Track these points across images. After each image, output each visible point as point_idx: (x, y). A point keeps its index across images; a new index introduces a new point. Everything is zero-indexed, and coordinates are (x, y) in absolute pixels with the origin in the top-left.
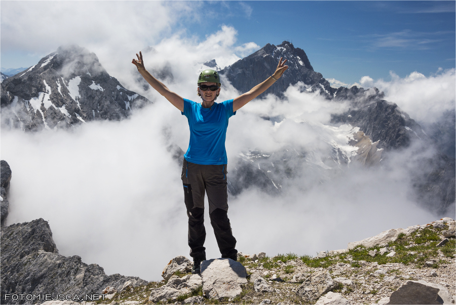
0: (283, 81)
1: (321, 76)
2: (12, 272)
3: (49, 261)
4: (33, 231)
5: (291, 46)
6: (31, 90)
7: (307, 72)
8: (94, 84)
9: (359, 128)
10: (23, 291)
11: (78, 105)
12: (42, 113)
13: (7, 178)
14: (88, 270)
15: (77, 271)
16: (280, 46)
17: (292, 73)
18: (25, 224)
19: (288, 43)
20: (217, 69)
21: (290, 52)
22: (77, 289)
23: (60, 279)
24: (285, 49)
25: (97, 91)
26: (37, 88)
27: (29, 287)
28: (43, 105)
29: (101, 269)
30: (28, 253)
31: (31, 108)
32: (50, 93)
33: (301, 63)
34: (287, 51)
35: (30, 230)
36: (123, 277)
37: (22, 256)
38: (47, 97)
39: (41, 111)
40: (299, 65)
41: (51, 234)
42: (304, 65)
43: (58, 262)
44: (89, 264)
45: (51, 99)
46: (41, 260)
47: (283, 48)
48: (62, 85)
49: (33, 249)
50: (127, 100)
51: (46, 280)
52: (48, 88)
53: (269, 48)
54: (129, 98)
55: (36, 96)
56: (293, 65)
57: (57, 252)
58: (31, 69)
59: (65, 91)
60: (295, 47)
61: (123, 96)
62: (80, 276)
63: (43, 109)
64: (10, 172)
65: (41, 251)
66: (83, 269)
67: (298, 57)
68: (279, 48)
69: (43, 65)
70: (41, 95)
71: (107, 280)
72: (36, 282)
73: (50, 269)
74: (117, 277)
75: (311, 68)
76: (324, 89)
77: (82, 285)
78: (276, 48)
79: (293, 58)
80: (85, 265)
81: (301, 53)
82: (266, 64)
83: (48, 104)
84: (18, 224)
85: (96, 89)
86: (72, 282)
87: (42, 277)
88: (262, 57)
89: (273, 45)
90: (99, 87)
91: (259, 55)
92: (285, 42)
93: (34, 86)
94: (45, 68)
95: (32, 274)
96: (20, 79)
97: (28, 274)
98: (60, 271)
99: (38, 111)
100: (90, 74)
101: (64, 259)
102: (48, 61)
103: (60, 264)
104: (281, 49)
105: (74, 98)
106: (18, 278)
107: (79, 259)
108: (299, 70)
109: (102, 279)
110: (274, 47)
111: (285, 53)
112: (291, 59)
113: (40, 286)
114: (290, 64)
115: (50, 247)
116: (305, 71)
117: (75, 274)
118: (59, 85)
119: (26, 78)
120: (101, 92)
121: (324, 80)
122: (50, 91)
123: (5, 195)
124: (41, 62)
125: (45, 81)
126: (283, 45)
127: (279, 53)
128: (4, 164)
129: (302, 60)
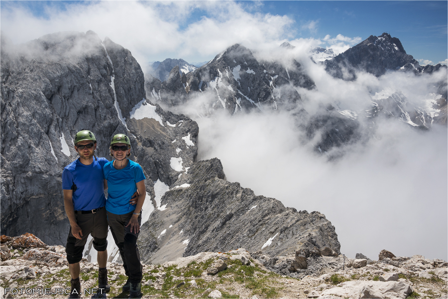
0: (382, 63)
1: (412, 57)
2: (201, 190)
3: (221, 184)
4: (212, 166)
5: (389, 36)
6: (210, 76)
8: (249, 69)
9: (441, 96)
10: (207, 201)
11: (239, 84)
13: (196, 132)
14: (244, 192)
15: (237, 192)
18: (207, 161)
19: (387, 34)
20: (334, 55)
21: (388, 41)
22: (237, 203)
23: (227, 196)
24: (384, 39)
25: (251, 74)
26: (214, 74)
27: (210, 199)
28: (217, 85)
29: (252, 192)
30: (209, 179)
31: (210, 87)
32: (222, 77)
33: (396, 48)
34: (386, 40)
35: (210, 165)
36: (265, 197)
37: (206, 181)
38: (220, 79)
39: (216, 89)
40: (395, 50)
41: (222, 168)
42: (399, 50)
43: (226, 185)
44: (244, 188)
45: (223, 81)
46: (216, 184)
47: (382, 38)
48: (229, 71)
49: (212, 177)
50: (271, 79)
51: (219, 196)
52: (220, 74)
53: (372, 39)
54: (272, 78)
55: (214, 79)
56: (390, 50)
57: (225, 179)
58: (210, 62)
59: (231, 75)
60: (392, 37)
61: (268, 77)
62: (239, 195)
63: (218, 87)
64: (198, 128)
65: (216, 178)
66: (241, 191)
67: (394, 44)
68: (379, 38)
69: (218, 59)
70: (217, 78)
71: (255, 199)
72: (214, 196)
73: (222, 190)
74: (261, 197)
75: (404, 52)
76: (414, 67)
77: (240, 201)
79: (390, 45)
80: (242, 188)
81: (397, 41)
82: (369, 51)
83: (221, 84)
84: (203, 161)
86: (234, 198)
87: (217, 194)
88: (367, 45)
89: (375, 36)
90: (252, 71)
91: (364, 44)
92: (384, 34)
93: (212, 73)
94: (219, 61)
95: (211, 192)
97: (210, 192)
98: (227, 191)
99: (214, 89)
100: (246, 63)
101: (230, 184)
102: (221, 56)
103: (227, 187)
105: (236, 80)
106: (204, 193)
107: (239, 184)
108: (395, 54)
109: (252, 198)
110: (376, 38)
111: (384, 42)
112: (389, 46)
113: (216, 199)
114: (388, 50)
115: (222, 176)
116: (400, 54)
117: (237, 193)
118: (227, 71)
120: (253, 75)
121: (414, 60)
122: (222, 76)
123: (195, 142)
124: (216, 57)
125: (218, 70)
126: (382, 36)
127: (379, 42)
128: (195, 123)
129: (397, 46)
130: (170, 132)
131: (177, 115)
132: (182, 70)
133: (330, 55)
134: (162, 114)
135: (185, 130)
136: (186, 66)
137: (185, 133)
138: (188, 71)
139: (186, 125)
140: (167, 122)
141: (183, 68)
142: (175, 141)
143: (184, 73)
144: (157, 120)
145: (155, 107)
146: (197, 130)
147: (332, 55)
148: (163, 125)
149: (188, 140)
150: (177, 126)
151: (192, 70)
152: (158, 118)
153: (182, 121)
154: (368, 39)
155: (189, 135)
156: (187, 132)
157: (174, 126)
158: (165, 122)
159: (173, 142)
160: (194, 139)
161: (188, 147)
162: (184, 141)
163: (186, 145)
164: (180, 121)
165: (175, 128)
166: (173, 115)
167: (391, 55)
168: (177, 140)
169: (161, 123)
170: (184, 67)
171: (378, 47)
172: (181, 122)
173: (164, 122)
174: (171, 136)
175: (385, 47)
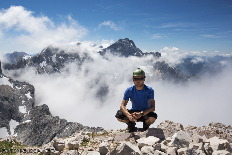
0: (126, 51)
1: (139, 49)
2: (37, 122)
3: (49, 118)
4: (43, 108)
5: (128, 39)
6: (40, 60)
8: (61, 57)
9: (153, 66)
10: (41, 128)
11: (56, 64)
12: (44, 68)
14: (61, 121)
15: (58, 121)
18: (40, 106)
19: (127, 38)
22: (58, 127)
23: (53, 124)
25: (62, 59)
26: (42, 59)
27: (43, 127)
28: (44, 65)
29: (66, 120)
30: (42, 116)
31: (40, 66)
32: (46, 61)
33: (132, 45)
34: (127, 41)
35: (42, 108)
36: (73, 123)
37: (40, 117)
38: (45, 62)
39: (43, 67)
41: (49, 109)
43: (52, 118)
44: (61, 119)
45: (47, 63)
46: (46, 118)
48: (50, 58)
49: (43, 115)
51: (48, 125)
52: (45, 59)
53: (121, 40)
54: (73, 61)
55: (42, 62)
56: (129, 46)
57: (51, 115)
58: (39, 53)
59: (51, 60)
60: (130, 40)
62: (59, 123)
63: (44, 66)
64: (34, 89)
65: (46, 115)
66: (60, 121)
68: (124, 40)
69: (43, 51)
70: (43, 62)
71: (68, 124)
72: (45, 125)
73: (49, 121)
74: (71, 123)
75: (135, 47)
76: (140, 53)
77: (60, 126)
79: (129, 43)
80: (60, 119)
81: (132, 42)
83: (46, 65)
84: (38, 106)
85: (61, 58)
86: (56, 125)
87: (47, 124)
90: (62, 58)
91: (117, 43)
92: (126, 38)
93: (41, 59)
94: (44, 53)
95: (43, 123)
96: (36, 57)
97: (42, 123)
98: (52, 121)
100: (59, 54)
101: (54, 118)
102: (45, 50)
103: (52, 119)
105: (54, 62)
106: (39, 124)
107: (58, 117)
108: (132, 47)
109: (66, 123)
110: (122, 40)
111: (126, 42)
112: (128, 44)
113: (46, 127)
114: (128, 46)
115: (49, 114)
116: (134, 48)
117: (57, 122)
118: (49, 58)
119: (38, 56)
120: (63, 59)
121: (140, 50)
122: (46, 60)
123: (33, 97)
124: (42, 51)
125: (44, 57)
126: (125, 39)
127: (124, 42)
128: (32, 86)
129: (132, 44)
130: (18, 92)
131: (22, 82)
132: (24, 58)
133: (101, 49)
134: (13, 82)
135: (27, 90)
136: (26, 56)
137: (27, 92)
138: (27, 58)
139: (27, 88)
140: (16, 86)
141: (25, 57)
142: (21, 96)
143: (25, 59)
144: (10, 86)
145: (8, 79)
146: (33, 90)
147: (102, 49)
148: (14, 88)
149: (28, 95)
150: (22, 88)
151: (30, 58)
152: (11, 85)
153: (25, 85)
154: (119, 40)
155: (29, 93)
156: (28, 91)
157: (20, 88)
158: (15, 86)
159: (20, 97)
160: (32, 95)
161: (29, 100)
162: (26, 96)
163: (27, 98)
164: (24, 85)
165: (21, 89)
166: (19, 82)
167: (130, 48)
168: (22, 96)
169: (12, 87)
170: (25, 56)
171: (123, 44)
172: (24, 86)
173: (14, 86)
174: (19, 94)
175: (127, 44)
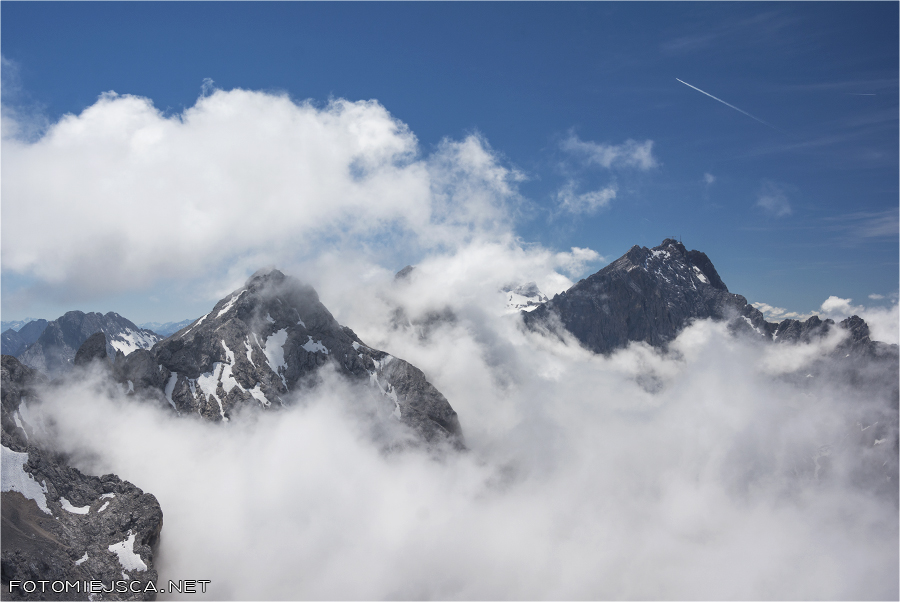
0: (669, 315)
1: (744, 300)
5: (681, 248)
6: (199, 360)
7: (715, 295)
8: (311, 341)
11: (284, 382)
12: (219, 401)
13: (155, 528)
16: (659, 249)
17: (686, 299)
19: (674, 242)
20: (540, 299)
21: (679, 258)
24: (669, 254)
25: (316, 354)
26: (210, 354)
28: (220, 385)
31: (200, 392)
32: (233, 363)
33: (702, 278)
34: (673, 258)
38: (228, 370)
39: (216, 397)
40: (698, 282)
42: (709, 282)
45: (235, 374)
47: (664, 252)
48: (255, 347)
50: (372, 366)
52: (230, 354)
53: (637, 254)
54: (376, 364)
55: (209, 369)
56: (687, 284)
58: (200, 323)
59: (259, 357)
60: (689, 249)
61: (365, 361)
63: (220, 392)
64: (160, 514)
67: (695, 267)
68: (656, 253)
69: (221, 313)
70: (219, 366)
75: (722, 287)
76: (752, 326)
78: (652, 254)
79: (686, 269)
81: (702, 260)
82: (633, 285)
83: (230, 383)
85: (314, 350)
88: (625, 272)
89: (644, 247)
90: (320, 346)
91: (619, 268)
92: (668, 241)
93: (204, 353)
94: (225, 318)
96: (181, 342)
99: (212, 397)
100: (303, 324)
102: (230, 305)
104: (662, 255)
105: (275, 369)
108: (700, 292)
110: (648, 252)
111: (669, 262)
112: (681, 272)
114: (680, 282)
116: (712, 293)
118: (249, 347)
119: (191, 339)
121: (751, 308)
122: (233, 359)
123: (151, 559)
124: (217, 308)
125: (223, 343)
126: (664, 246)
127: (657, 263)
128: (150, 500)
129: (705, 274)
130: (70, 531)
131: (97, 478)
132: (116, 345)
133: (530, 299)
134: (47, 475)
135: (118, 523)
136: (128, 334)
137: (119, 534)
138: (133, 348)
139: (123, 508)
140: (62, 498)
141: (121, 339)
142: (86, 557)
143: (120, 353)
144: (28, 495)
145: (23, 457)
146: (157, 518)
147: (536, 300)
148: (48, 511)
149: (126, 552)
150: (94, 510)
151: (146, 345)
152: (35, 492)
153: (112, 495)
154: (629, 255)
155: (132, 538)
156: (125, 529)
157: (85, 510)
158: (57, 499)
159: (79, 562)
160: (147, 548)
161: (126, 577)
162: (114, 557)
163: (119, 568)
164: (105, 496)
165: (87, 517)
166: (83, 477)
167: (689, 296)
168: (92, 555)
169: (43, 505)
170: (121, 335)
171: (654, 276)
172: (107, 499)
173: (53, 501)
174: (74, 544)
175: (673, 276)
